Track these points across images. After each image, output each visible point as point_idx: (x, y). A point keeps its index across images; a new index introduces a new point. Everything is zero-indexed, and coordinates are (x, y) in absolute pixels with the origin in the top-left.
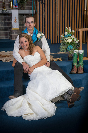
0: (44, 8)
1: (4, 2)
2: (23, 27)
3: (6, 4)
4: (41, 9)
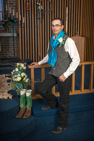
0: (26, 31)
2: (8, 48)
4: (23, 32)
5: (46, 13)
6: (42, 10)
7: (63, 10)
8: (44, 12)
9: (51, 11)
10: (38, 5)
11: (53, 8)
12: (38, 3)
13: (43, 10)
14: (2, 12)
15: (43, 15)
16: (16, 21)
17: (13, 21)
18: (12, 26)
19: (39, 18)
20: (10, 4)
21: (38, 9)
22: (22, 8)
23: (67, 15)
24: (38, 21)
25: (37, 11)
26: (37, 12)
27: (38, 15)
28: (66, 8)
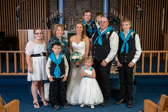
5: (144, 13)
6: (140, 11)
7: (160, 10)
8: (143, 13)
9: (148, 12)
10: (138, 8)
11: (151, 9)
12: (137, 6)
13: (142, 11)
14: (107, 14)
15: (142, 15)
16: (119, 21)
17: (116, 21)
18: (115, 25)
19: (138, 18)
20: (113, 7)
21: (137, 11)
22: (124, 10)
23: (164, 15)
24: (137, 21)
25: (136, 12)
26: (136, 14)
27: (137, 16)
28: (163, 9)
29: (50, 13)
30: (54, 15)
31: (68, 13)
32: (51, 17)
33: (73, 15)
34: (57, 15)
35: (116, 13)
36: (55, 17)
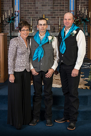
1: (60, 24)
3: (62, 26)
14: (73, 11)
16: (88, 21)
17: (85, 21)
18: (84, 25)
20: (82, 3)
29: (3, 11)
30: (8, 13)
31: (25, 11)
32: (5, 15)
33: (31, 13)
34: (13, 14)
35: (85, 10)
36: (9, 16)
